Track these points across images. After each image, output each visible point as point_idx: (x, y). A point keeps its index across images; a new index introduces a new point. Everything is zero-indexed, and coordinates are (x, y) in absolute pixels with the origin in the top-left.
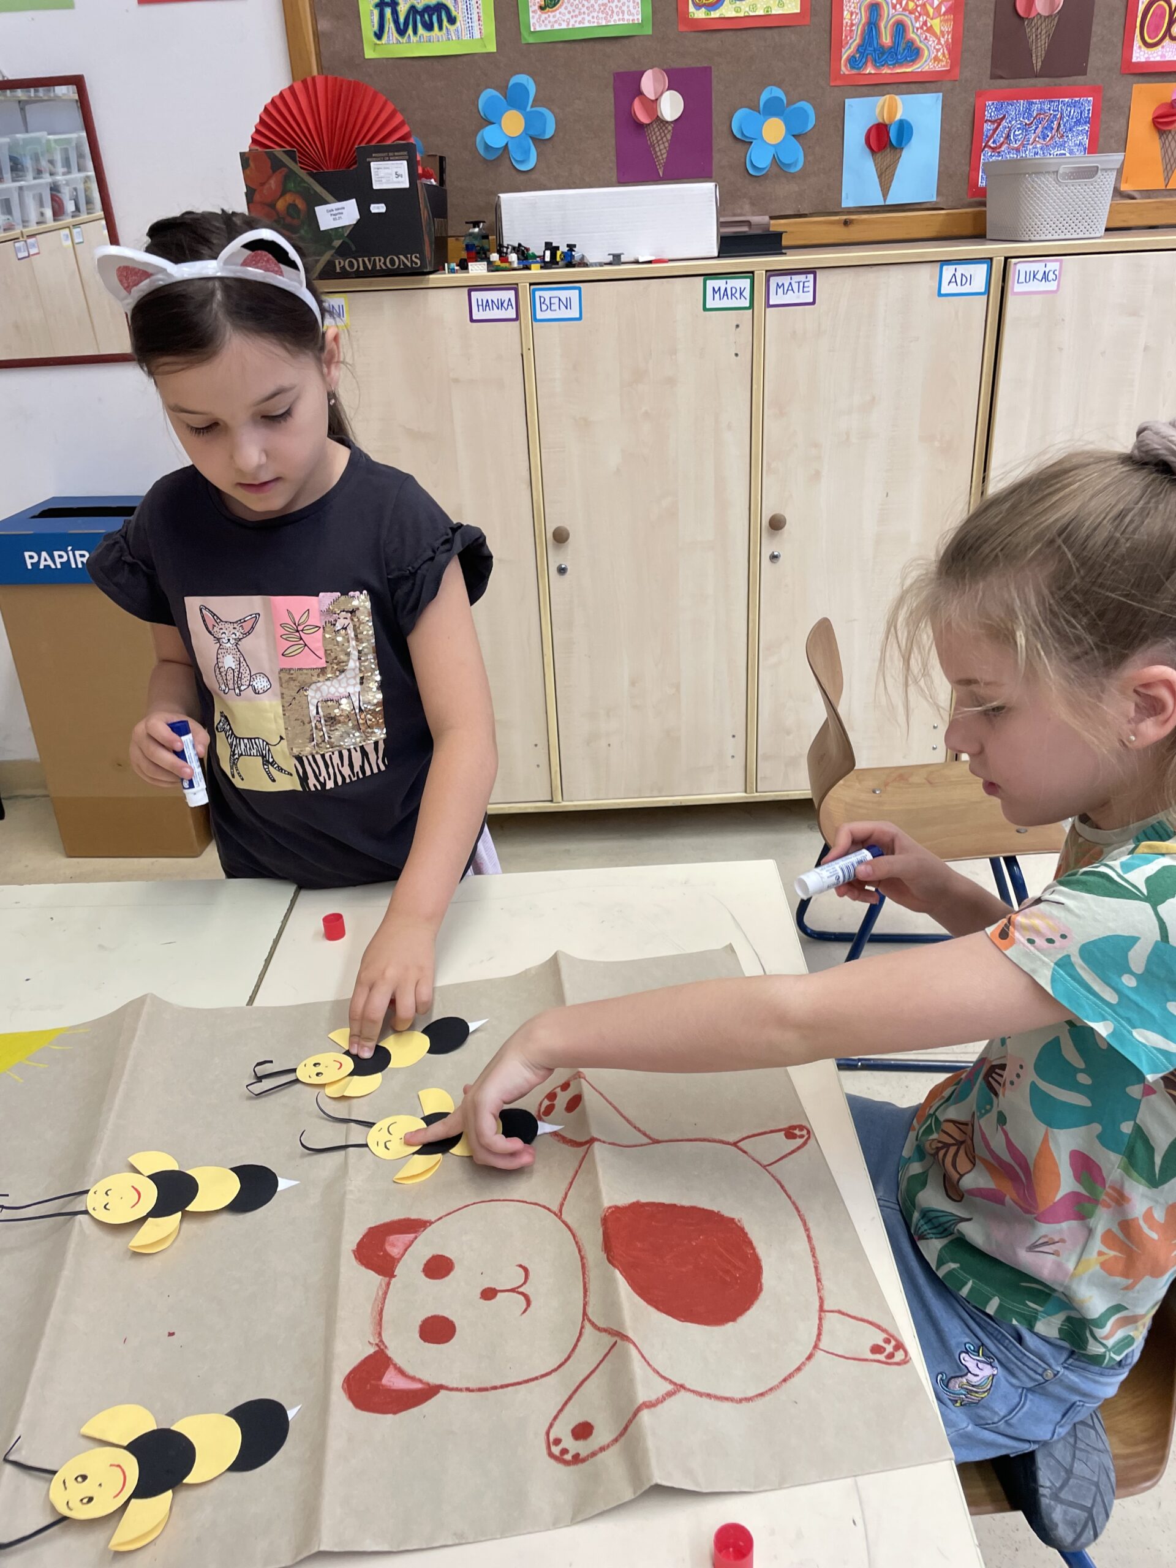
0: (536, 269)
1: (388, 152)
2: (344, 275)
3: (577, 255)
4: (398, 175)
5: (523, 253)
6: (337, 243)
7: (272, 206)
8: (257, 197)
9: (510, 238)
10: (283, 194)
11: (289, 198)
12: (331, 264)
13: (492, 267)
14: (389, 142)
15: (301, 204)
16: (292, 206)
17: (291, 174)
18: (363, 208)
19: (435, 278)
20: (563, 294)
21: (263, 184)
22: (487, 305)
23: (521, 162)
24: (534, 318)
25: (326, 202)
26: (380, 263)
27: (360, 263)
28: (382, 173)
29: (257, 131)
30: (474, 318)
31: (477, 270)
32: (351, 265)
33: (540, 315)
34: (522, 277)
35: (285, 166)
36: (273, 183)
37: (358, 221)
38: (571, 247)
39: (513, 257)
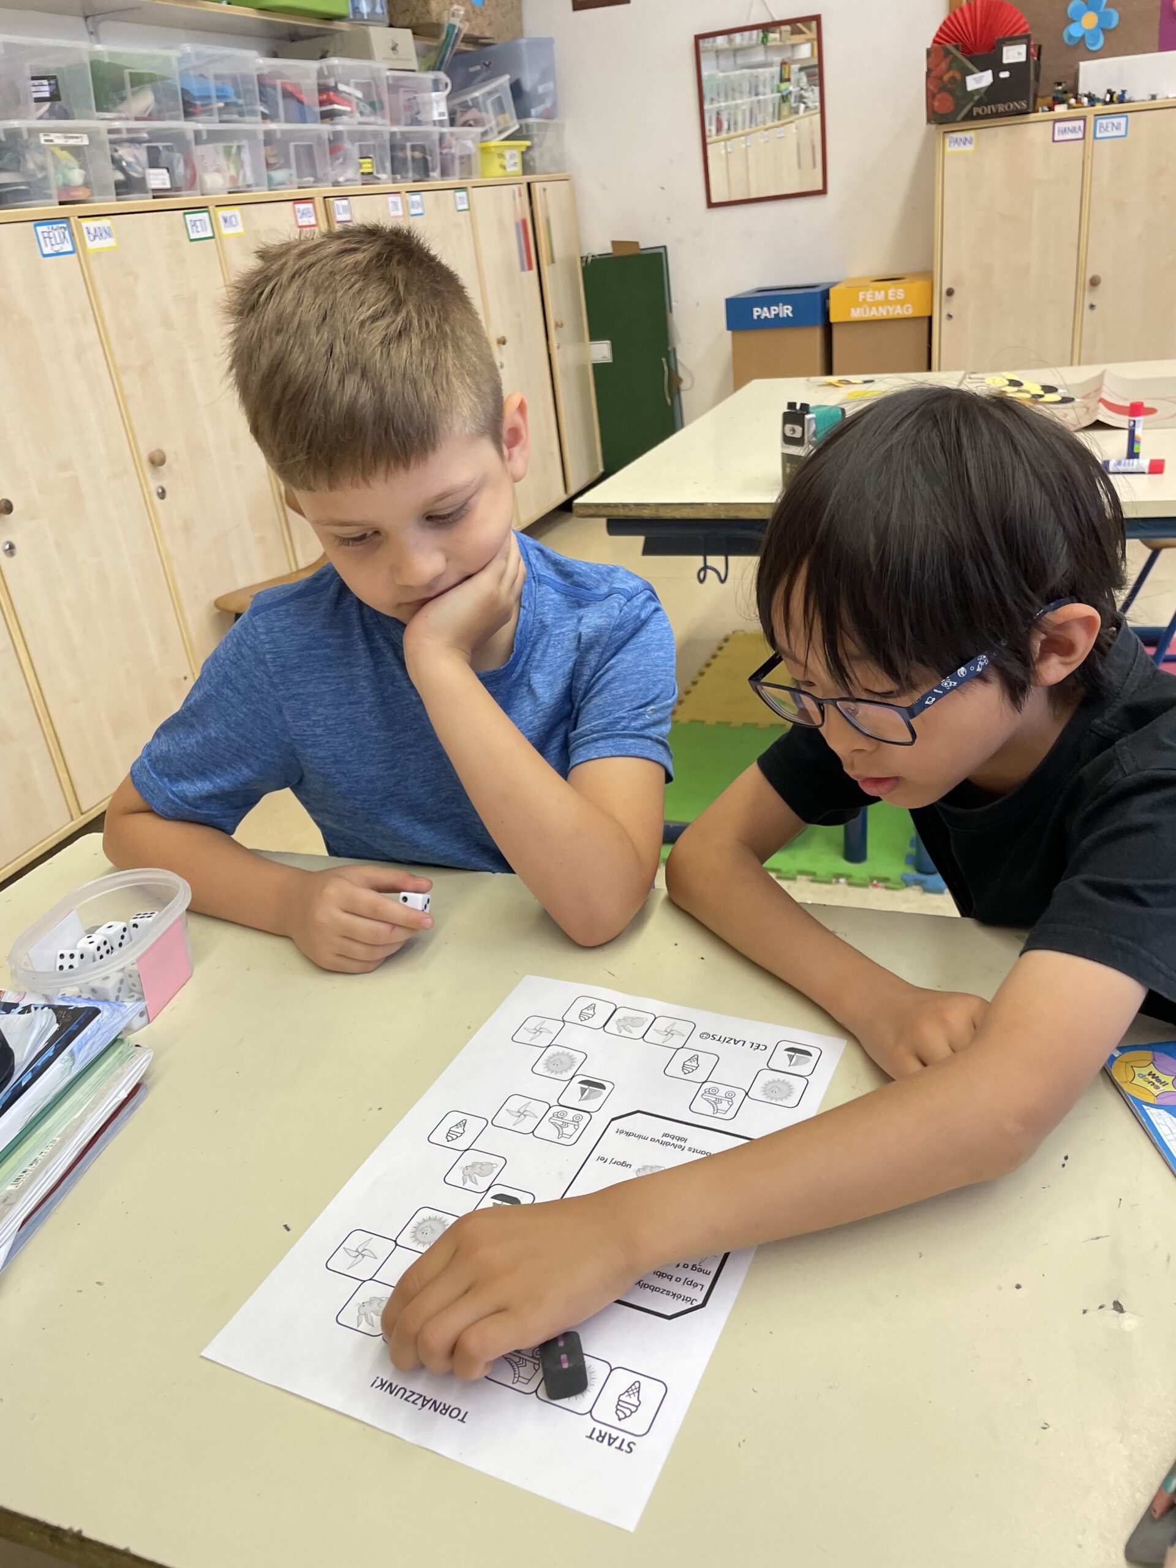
0: (1099, 107)
1: (1013, 40)
2: (979, 117)
3: (1127, 97)
4: (1019, 54)
5: (1091, 97)
6: (976, 98)
7: (941, 78)
8: (933, 74)
9: (1082, 89)
10: (948, 70)
11: (951, 73)
12: (971, 110)
13: (1070, 107)
14: (1016, 35)
15: (958, 76)
16: (953, 78)
17: (955, 58)
18: (995, 76)
19: (1032, 117)
20: (1116, 121)
21: (937, 66)
22: (1065, 131)
23: (1092, 45)
24: (1095, 137)
25: (972, 73)
26: (1001, 108)
27: (988, 110)
28: (1010, 53)
29: (937, 36)
30: (1056, 139)
31: (1061, 109)
32: (983, 111)
33: (1098, 135)
34: (1089, 112)
35: (952, 54)
36: (944, 65)
37: (992, 84)
38: (1124, 92)
39: (1085, 100)
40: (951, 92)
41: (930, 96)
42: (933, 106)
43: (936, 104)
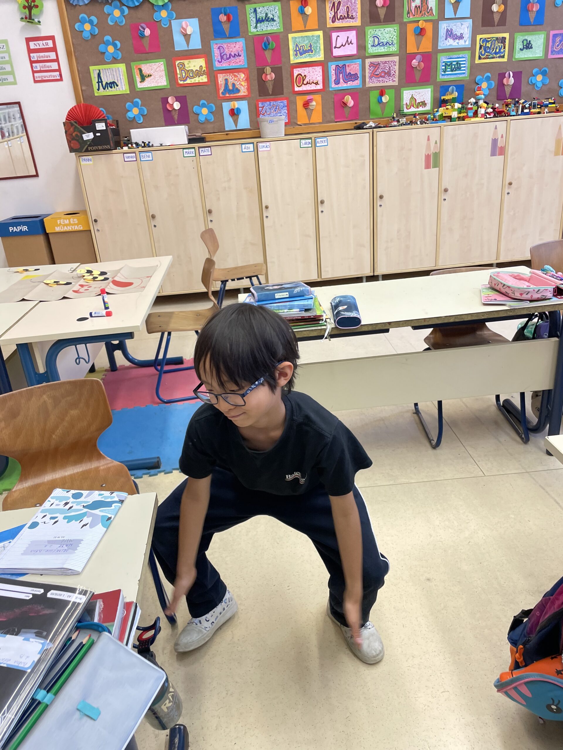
0: (140, 148)
1: (100, 121)
2: (91, 151)
3: (150, 144)
4: (103, 126)
5: (137, 144)
6: (88, 143)
7: (72, 135)
8: (68, 133)
9: (134, 140)
10: (74, 131)
11: (76, 133)
12: (87, 148)
13: (129, 148)
14: (100, 119)
15: (79, 134)
16: (77, 135)
17: (76, 126)
18: (94, 134)
19: (114, 151)
20: (148, 154)
21: (69, 130)
22: (128, 157)
23: (139, 121)
24: (141, 160)
25: (85, 133)
26: (100, 147)
27: (95, 148)
28: (99, 126)
29: (67, 117)
30: (125, 160)
31: (125, 149)
32: (92, 148)
33: (142, 159)
34: (137, 150)
35: (74, 125)
36: (72, 129)
37: (94, 138)
38: (149, 142)
39: (134, 145)
40: (77, 141)
41: (69, 142)
42: (71, 146)
43: (72, 145)
